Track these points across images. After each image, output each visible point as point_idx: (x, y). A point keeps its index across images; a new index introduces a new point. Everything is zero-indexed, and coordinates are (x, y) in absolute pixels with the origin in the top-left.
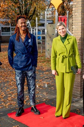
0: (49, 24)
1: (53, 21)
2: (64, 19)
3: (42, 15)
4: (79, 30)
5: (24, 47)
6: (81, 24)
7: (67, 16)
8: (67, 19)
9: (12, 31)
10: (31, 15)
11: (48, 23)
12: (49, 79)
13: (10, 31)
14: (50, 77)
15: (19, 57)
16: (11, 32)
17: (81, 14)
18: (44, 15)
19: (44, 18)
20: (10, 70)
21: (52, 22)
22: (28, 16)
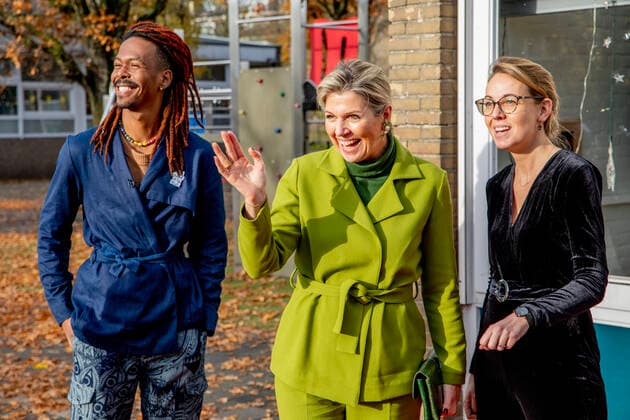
0: (253, 65)
1: (278, 49)
2: (344, 40)
3: (211, 14)
4: (426, 104)
5: (137, 215)
6: (438, 70)
7: (361, 20)
8: (360, 39)
9: (27, 108)
10: (143, 11)
11: (245, 65)
12: (258, 403)
13: (15, 107)
14: (260, 389)
15: (104, 267)
16: (22, 115)
17: (437, 12)
18: (226, 12)
19: (226, 33)
20: (11, 348)
21: (271, 54)
22: (125, 18)
